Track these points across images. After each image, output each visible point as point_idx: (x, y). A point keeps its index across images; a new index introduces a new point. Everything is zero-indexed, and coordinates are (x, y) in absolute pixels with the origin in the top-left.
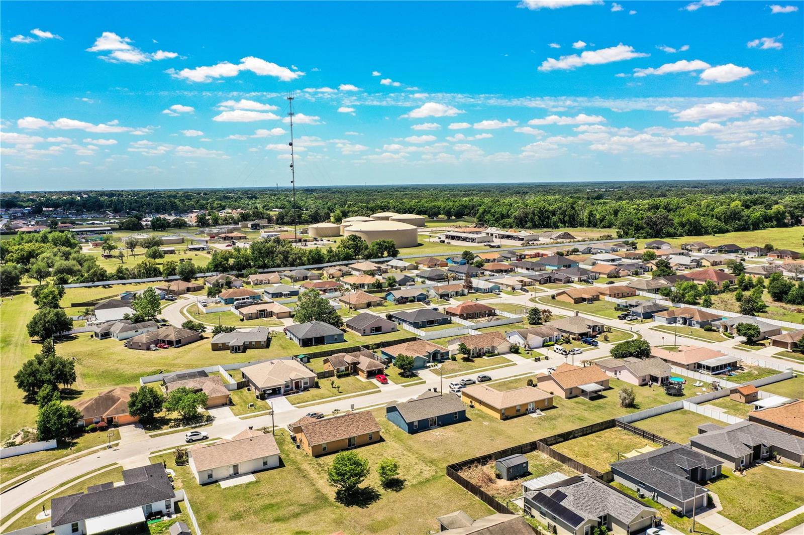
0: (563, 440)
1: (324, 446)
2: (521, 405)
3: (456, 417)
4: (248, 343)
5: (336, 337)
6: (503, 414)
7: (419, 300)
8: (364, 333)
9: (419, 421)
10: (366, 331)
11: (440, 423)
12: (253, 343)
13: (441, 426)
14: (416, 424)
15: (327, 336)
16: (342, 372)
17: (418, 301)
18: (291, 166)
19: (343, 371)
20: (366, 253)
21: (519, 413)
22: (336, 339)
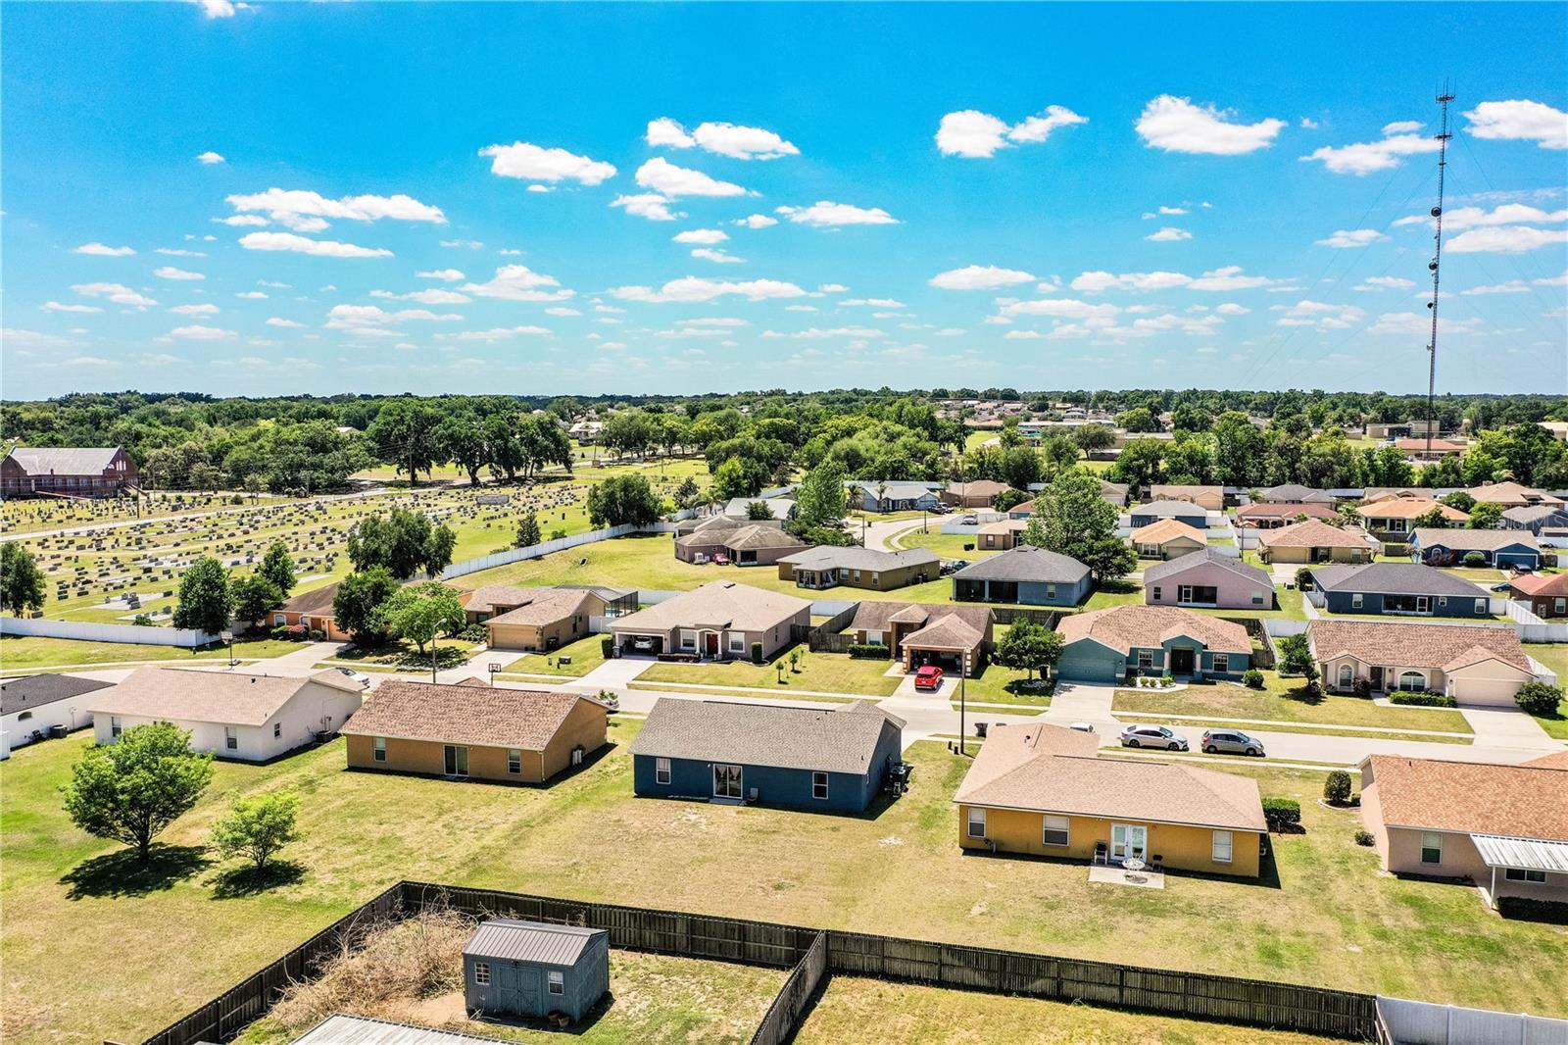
0: (984, 982)
1: (381, 745)
2: (1074, 819)
3: (820, 791)
4: (846, 572)
5: (1051, 589)
6: (976, 829)
7: (1506, 564)
8: (1157, 597)
9: (674, 761)
10: (1163, 593)
11: (754, 792)
12: (858, 574)
13: (749, 804)
14: (664, 767)
15: (1026, 583)
16: (871, 643)
17: (1500, 567)
18: (1434, 267)
19: (878, 643)
20: (1551, 471)
21: (1054, 849)
22: (1051, 595)
